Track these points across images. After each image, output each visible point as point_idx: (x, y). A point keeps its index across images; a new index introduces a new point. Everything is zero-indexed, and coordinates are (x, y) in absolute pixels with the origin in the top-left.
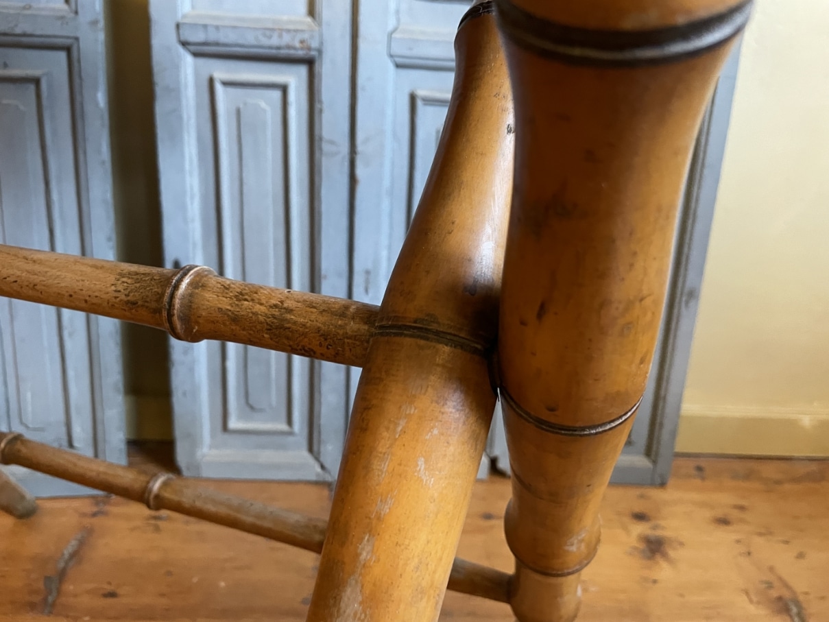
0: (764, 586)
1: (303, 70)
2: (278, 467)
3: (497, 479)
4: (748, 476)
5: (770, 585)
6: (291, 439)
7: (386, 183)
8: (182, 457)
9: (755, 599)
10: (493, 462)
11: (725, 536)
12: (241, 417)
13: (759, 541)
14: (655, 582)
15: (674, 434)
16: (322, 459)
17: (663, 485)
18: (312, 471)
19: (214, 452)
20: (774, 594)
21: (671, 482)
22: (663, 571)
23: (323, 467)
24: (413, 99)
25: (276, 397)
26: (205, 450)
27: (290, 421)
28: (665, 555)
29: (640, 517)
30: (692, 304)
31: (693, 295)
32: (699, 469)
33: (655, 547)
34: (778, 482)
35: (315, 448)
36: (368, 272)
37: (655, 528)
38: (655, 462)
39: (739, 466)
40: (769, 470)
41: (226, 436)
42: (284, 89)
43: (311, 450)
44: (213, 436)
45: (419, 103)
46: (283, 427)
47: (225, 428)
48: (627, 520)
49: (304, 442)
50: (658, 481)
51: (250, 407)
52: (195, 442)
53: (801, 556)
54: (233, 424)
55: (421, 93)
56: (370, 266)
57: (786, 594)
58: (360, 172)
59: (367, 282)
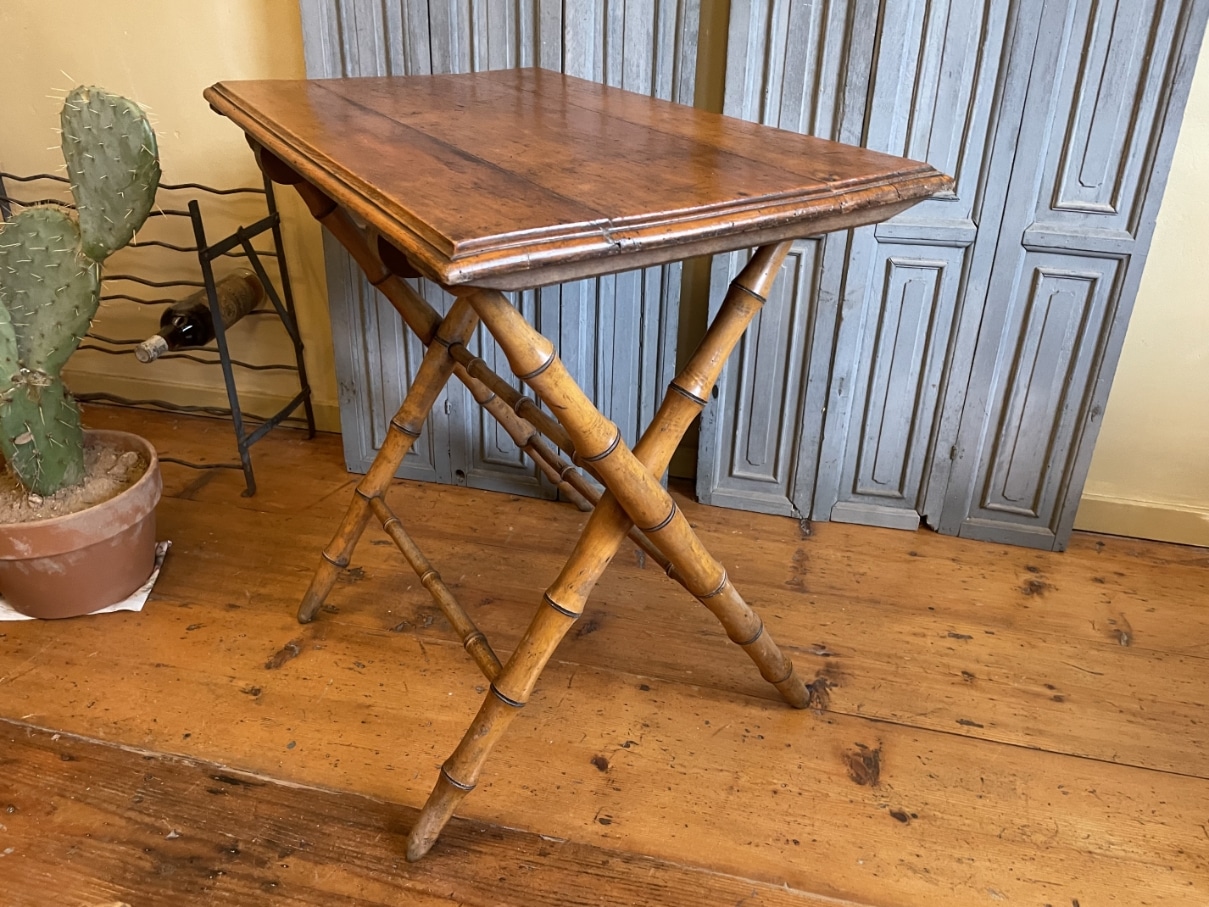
0: (1108, 622)
1: (813, 244)
2: (764, 504)
3: (924, 531)
4: (1141, 555)
5: (1114, 622)
6: (775, 486)
7: (862, 320)
8: (700, 491)
9: (1096, 627)
10: (924, 519)
11: (1098, 589)
12: (740, 469)
13: (1123, 596)
14: (1026, 607)
15: (1074, 513)
16: (795, 502)
17: (1061, 552)
18: (788, 510)
19: (722, 489)
20: (1114, 627)
21: (1068, 550)
22: (1036, 602)
23: (795, 507)
24: (889, 263)
25: (769, 460)
26: (716, 487)
27: (775, 475)
28: (1040, 594)
29: (1031, 569)
30: (1096, 418)
31: (1098, 412)
32: (1101, 544)
33: (1035, 589)
34: (1168, 562)
35: (791, 495)
36: (843, 379)
37: (1042, 577)
38: (1055, 534)
39: (1138, 546)
40: (1164, 553)
41: (731, 479)
42: (799, 256)
43: (788, 495)
44: (720, 480)
45: (893, 266)
46: (772, 479)
47: (730, 473)
48: (1021, 570)
49: (785, 492)
50: (1057, 547)
51: (748, 461)
52: (709, 480)
53: (1152, 610)
54: (736, 472)
55: (894, 260)
56: (844, 376)
57: (1124, 629)
58: (845, 312)
59: (841, 385)
